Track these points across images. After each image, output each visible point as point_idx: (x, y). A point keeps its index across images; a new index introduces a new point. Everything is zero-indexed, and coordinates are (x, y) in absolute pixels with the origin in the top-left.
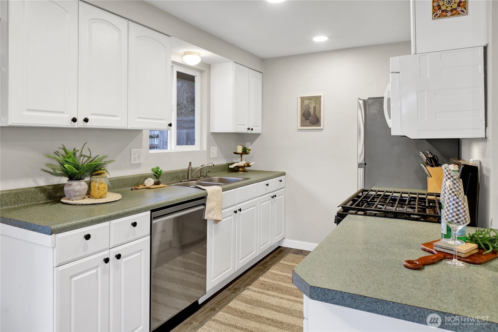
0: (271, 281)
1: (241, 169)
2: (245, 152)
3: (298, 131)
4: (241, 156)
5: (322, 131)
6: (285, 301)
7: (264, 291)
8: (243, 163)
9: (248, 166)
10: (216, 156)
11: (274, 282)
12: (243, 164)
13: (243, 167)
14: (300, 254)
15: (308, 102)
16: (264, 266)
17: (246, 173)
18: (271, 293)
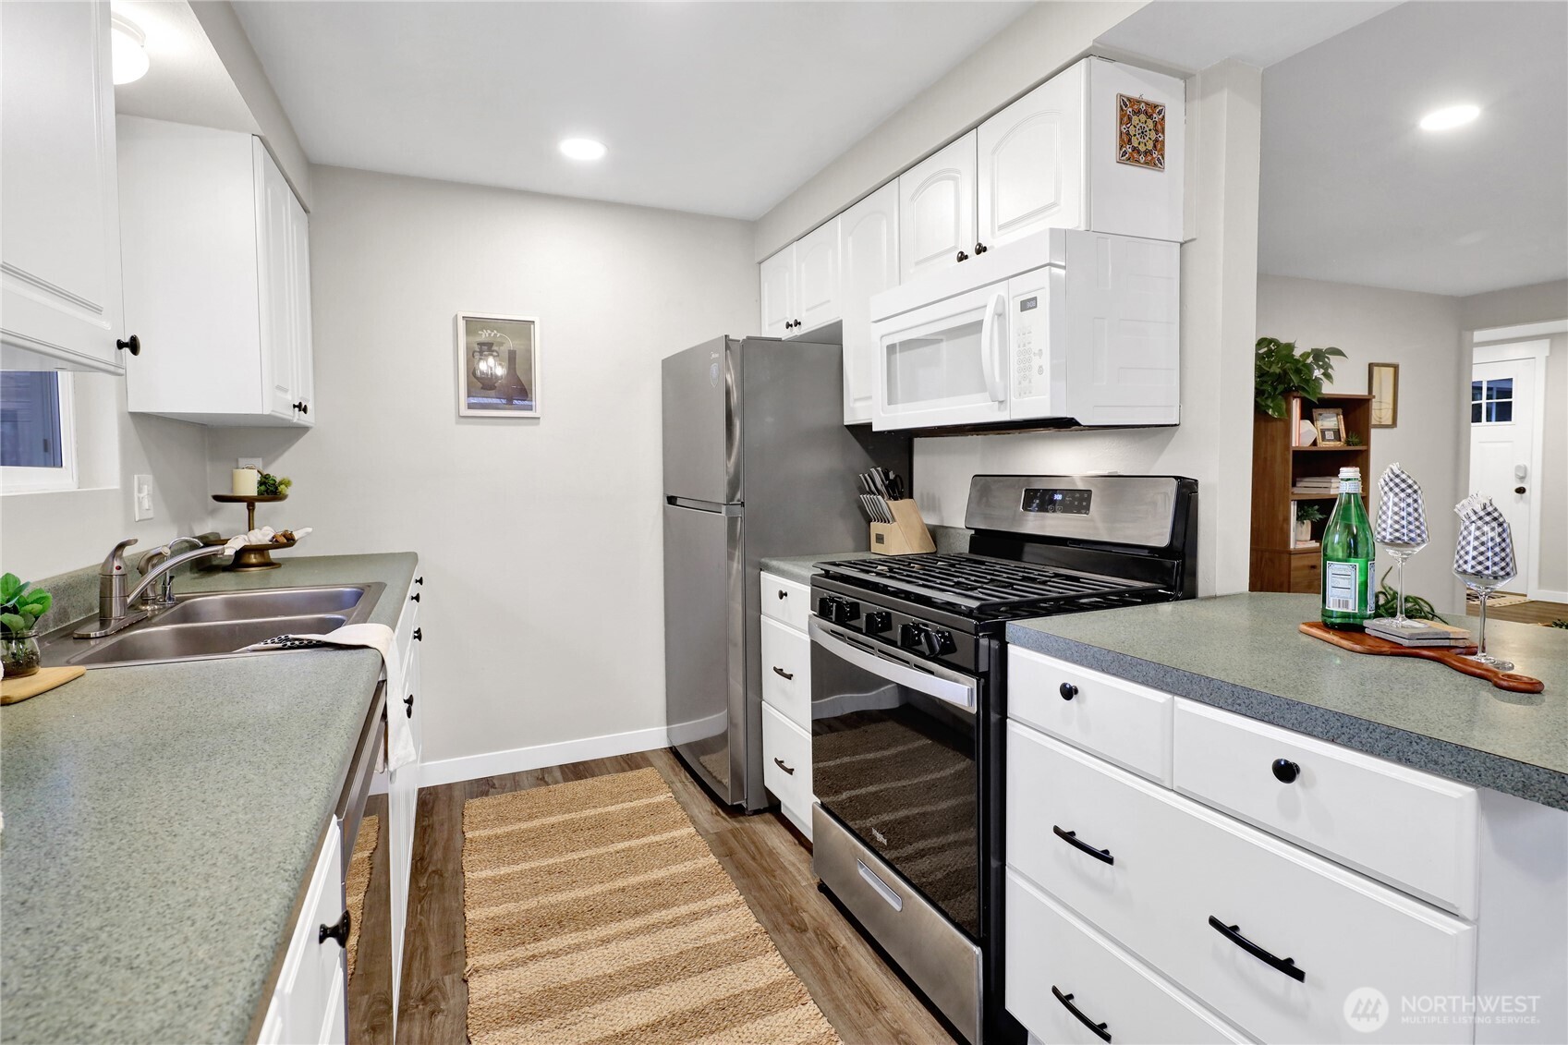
0: (511, 906)
1: (253, 559)
2: (271, 490)
3: (457, 423)
4: (251, 508)
5: (538, 424)
6: (627, 945)
7: (533, 948)
8: (264, 535)
9: (290, 540)
10: (151, 514)
11: (525, 905)
12: (270, 537)
13: (261, 550)
14: (492, 790)
15: (490, 334)
16: (430, 870)
17: (275, 573)
18: (554, 943)
